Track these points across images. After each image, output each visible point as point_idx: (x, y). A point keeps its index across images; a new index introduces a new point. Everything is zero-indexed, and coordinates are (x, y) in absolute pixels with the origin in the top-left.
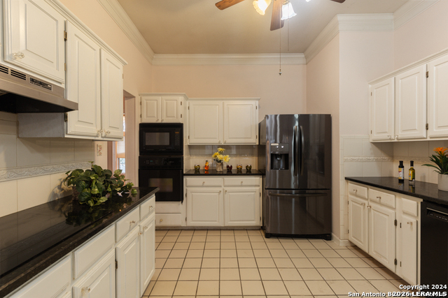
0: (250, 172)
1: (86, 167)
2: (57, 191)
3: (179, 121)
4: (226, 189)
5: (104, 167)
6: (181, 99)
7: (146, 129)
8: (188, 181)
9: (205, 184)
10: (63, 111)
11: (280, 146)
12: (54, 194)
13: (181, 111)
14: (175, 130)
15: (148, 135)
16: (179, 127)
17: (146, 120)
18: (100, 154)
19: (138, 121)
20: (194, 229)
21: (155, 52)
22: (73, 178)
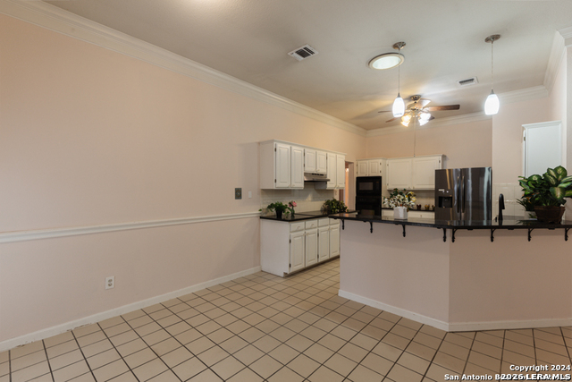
1: (331, 199)
3: (380, 175)
5: (338, 200)
6: (380, 161)
7: (360, 180)
8: (384, 212)
10: (326, 181)
11: (445, 191)
13: (380, 168)
14: (376, 181)
15: (361, 184)
16: (379, 179)
17: (360, 175)
19: (356, 176)
21: (367, 130)
22: (328, 203)
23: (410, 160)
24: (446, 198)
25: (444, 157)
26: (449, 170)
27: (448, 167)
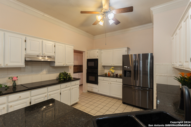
0: (117, 76)
2: (58, 77)
3: (97, 58)
4: (111, 82)
6: (97, 50)
7: (88, 61)
8: (99, 78)
9: (104, 80)
11: (128, 67)
12: (57, 77)
14: (96, 61)
15: (89, 63)
17: (89, 58)
18: (71, 69)
20: (102, 95)
23: (112, 50)
24: (128, 71)
25: (128, 49)
26: (131, 55)
27: (131, 53)
